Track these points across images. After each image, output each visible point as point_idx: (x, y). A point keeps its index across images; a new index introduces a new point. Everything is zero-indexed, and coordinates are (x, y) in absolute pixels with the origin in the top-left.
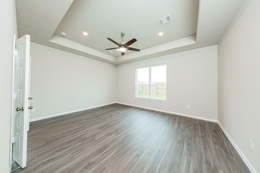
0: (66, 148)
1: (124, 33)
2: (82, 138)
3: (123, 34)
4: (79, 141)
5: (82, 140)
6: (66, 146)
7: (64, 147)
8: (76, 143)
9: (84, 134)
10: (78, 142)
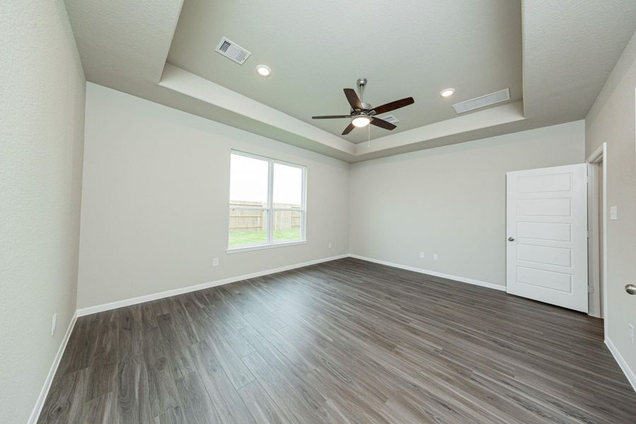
0: (514, 398)
1: (367, 80)
2: (458, 375)
4: (472, 379)
5: (461, 373)
6: (510, 401)
7: (517, 405)
8: (483, 382)
9: (439, 375)
10: (478, 379)
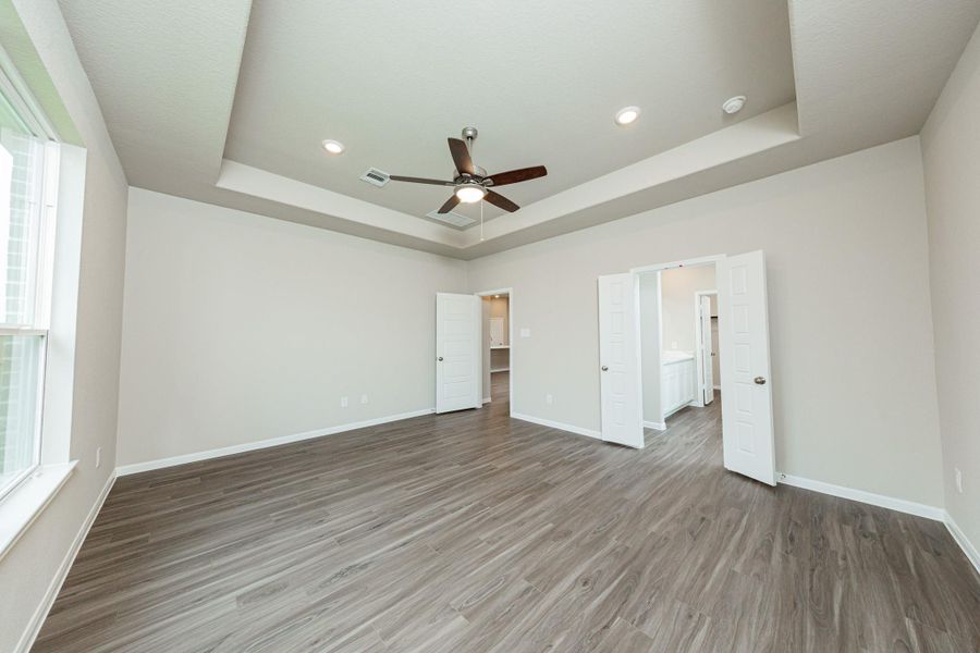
1: (475, 131)
3: (470, 133)
